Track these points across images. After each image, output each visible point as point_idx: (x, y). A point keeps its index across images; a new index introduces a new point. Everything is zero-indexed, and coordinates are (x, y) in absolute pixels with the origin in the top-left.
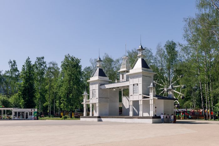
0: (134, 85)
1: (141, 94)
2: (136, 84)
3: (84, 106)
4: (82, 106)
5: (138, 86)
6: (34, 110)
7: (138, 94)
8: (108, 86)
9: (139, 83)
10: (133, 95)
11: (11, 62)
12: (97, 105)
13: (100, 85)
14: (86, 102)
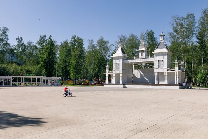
0: (159, 61)
1: (166, 68)
2: (161, 60)
3: (107, 76)
4: (105, 76)
5: (163, 62)
6: (59, 78)
7: (163, 68)
8: (130, 61)
9: (164, 59)
10: (158, 68)
11: (19, 38)
12: (121, 75)
13: (123, 60)
14: (108, 73)
